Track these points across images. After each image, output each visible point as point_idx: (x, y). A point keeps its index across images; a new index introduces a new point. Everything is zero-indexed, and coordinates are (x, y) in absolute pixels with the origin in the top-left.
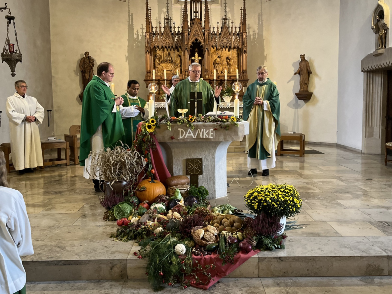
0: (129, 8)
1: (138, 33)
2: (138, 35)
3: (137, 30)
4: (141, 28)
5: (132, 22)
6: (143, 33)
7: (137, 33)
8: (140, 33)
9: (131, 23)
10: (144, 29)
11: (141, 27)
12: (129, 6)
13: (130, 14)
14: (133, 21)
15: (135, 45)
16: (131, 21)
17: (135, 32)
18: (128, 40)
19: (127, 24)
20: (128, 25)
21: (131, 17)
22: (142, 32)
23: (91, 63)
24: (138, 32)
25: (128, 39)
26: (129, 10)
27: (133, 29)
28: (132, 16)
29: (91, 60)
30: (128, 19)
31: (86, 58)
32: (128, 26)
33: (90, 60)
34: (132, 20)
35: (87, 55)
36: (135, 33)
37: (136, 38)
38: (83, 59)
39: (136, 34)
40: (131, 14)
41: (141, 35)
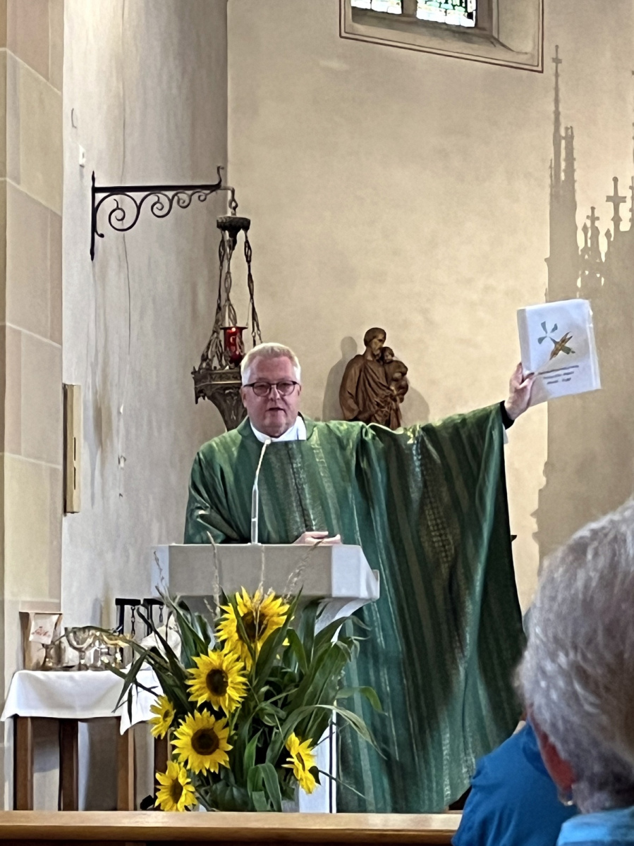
0: (557, 101)
1: (597, 224)
2: (596, 232)
3: (593, 209)
4: (609, 199)
5: (570, 170)
6: (617, 220)
7: (589, 223)
8: (605, 224)
9: (563, 176)
10: (623, 199)
11: (612, 194)
12: (557, 89)
13: (563, 133)
14: (576, 165)
15: (579, 284)
16: (563, 165)
17: (581, 218)
18: (546, 260)
19: (548, 181)
20: (552, 186)
21: (563, 142)
22: (612, 214)
23: (396, 380)
24: (593, 218)
25: (548, 255)
26: (557, 114)
27: (574, 207)
28: (570, 139)
29: (394, 364)
30: (552, 156)
31: (370, 358)
32: (548, 190)
33: (391, 368)
34: (570, 159)
35: (376, 344)
36: (580, 226)
37: (586, 249)
38: (361, 362)
39: (585, 229)
40: (567, 129)
41: (608, 234)
